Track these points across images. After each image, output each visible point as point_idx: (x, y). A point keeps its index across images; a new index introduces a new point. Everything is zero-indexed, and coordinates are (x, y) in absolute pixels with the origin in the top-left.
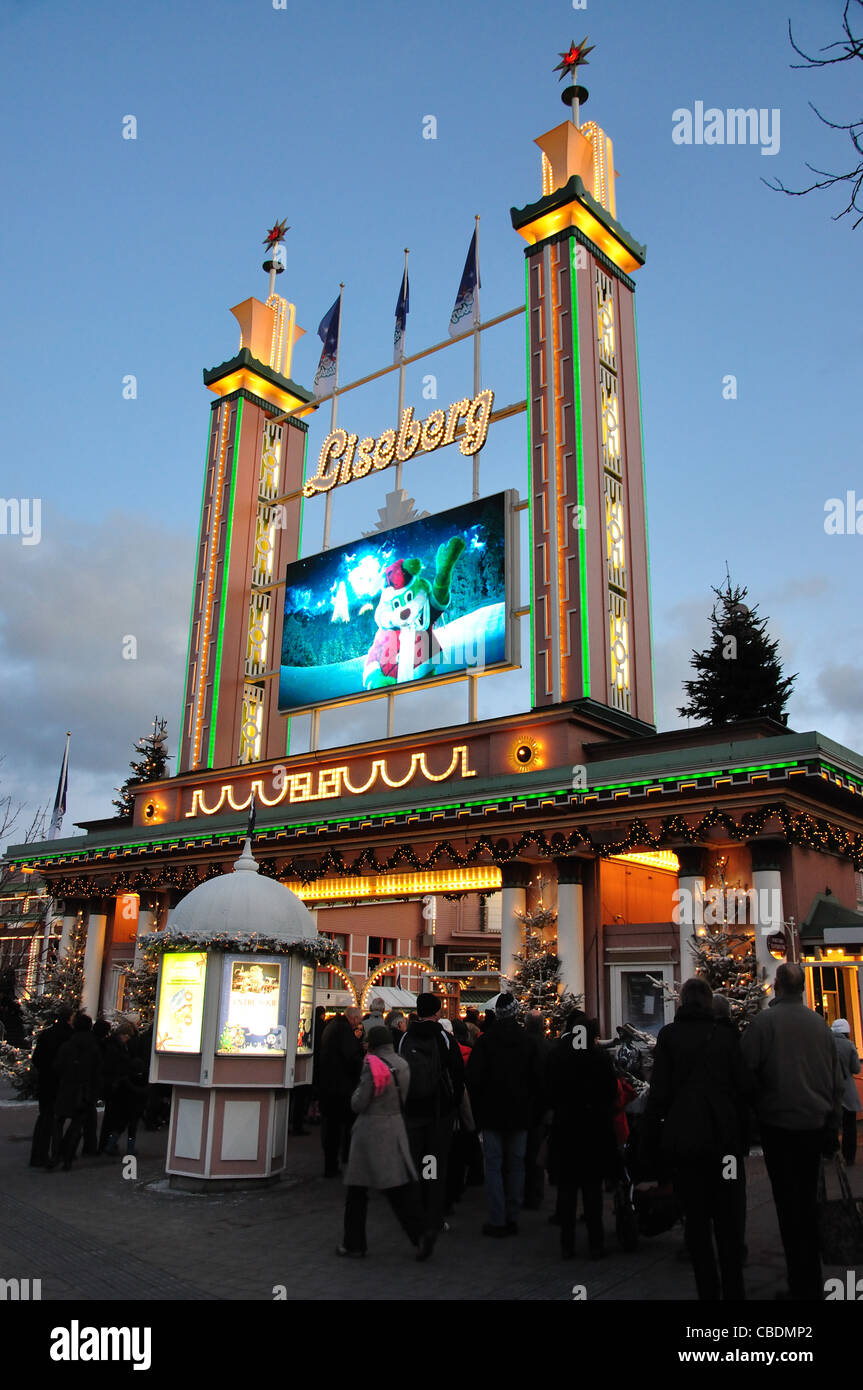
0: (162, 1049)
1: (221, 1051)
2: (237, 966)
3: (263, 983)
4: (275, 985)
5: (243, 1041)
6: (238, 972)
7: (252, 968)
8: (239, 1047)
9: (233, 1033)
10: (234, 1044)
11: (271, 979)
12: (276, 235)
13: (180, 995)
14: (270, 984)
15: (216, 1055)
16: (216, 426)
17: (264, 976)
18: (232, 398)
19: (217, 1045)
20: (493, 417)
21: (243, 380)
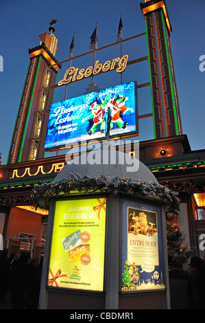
0: (54, 285)
1: (124, 289)
2: (131, 211)
3: (147, 228)
4: (155, 230)
5: (138, 278)
6: (132, 216)
7: (141, 214)
8: (136, 284)
9: (131, 272)
10: (132, 282)
11: (152, 224)
12: (54, 22)
13: (76, 236)
14: (151, 228)
15: (120, 293)
16: (31, 64)
17: (148, 221)
18: (38, 57)
19: (121, 284)
20: (129, 63)
21: (42, 52)
